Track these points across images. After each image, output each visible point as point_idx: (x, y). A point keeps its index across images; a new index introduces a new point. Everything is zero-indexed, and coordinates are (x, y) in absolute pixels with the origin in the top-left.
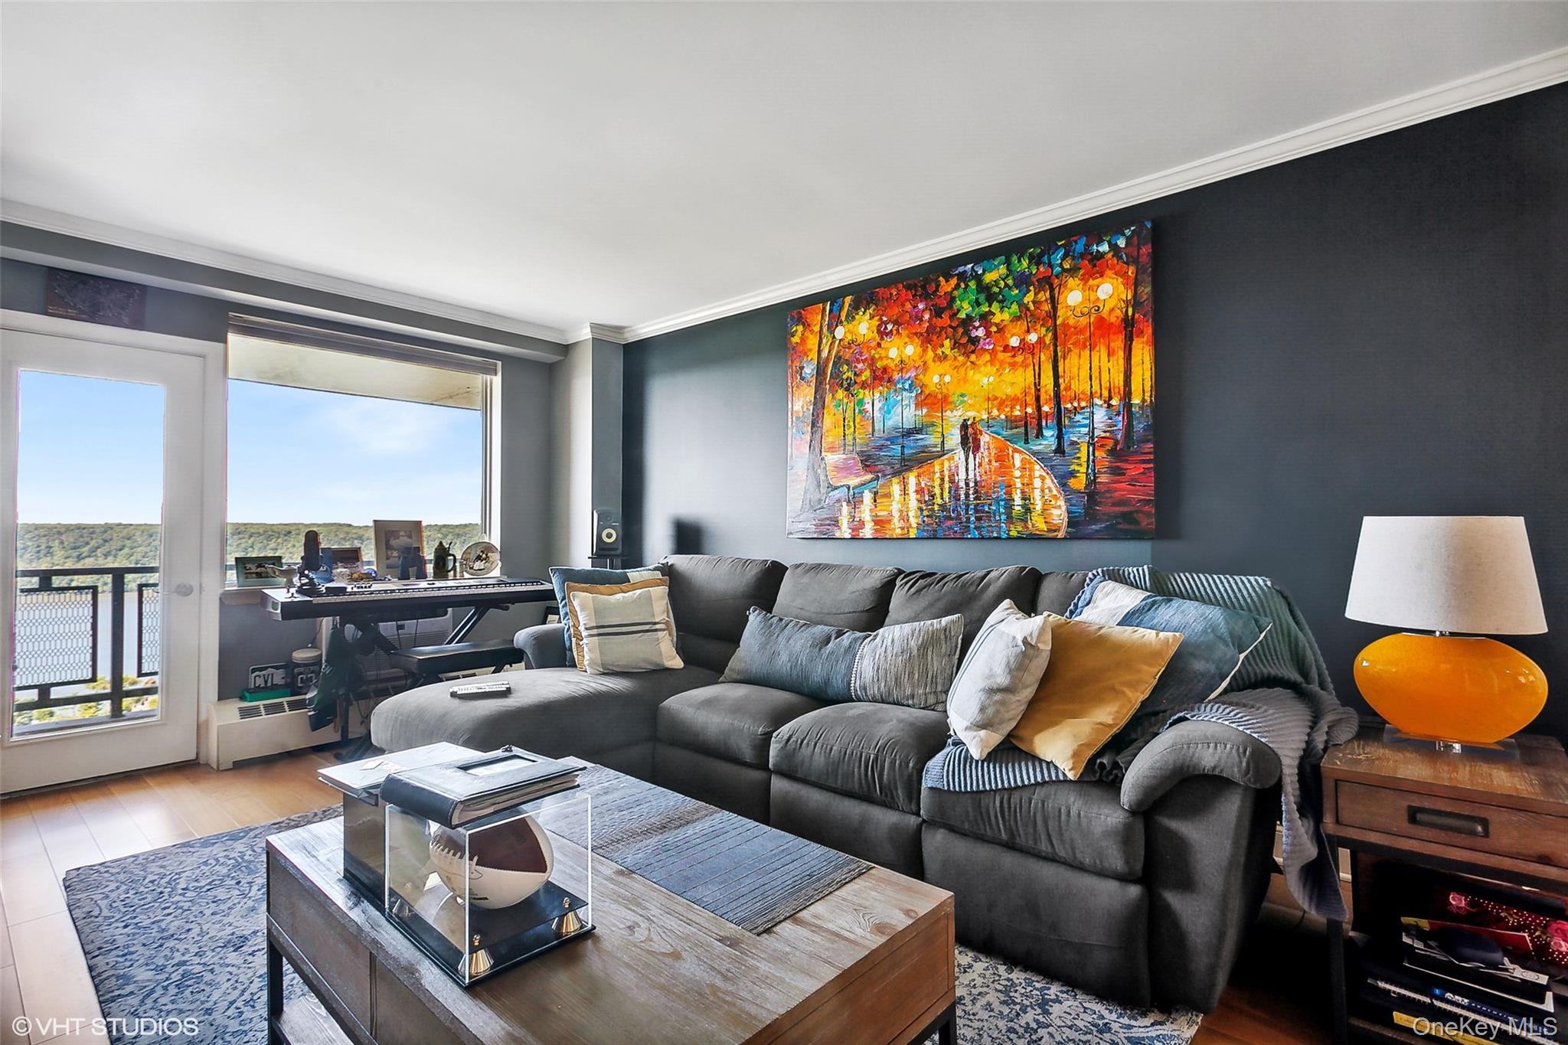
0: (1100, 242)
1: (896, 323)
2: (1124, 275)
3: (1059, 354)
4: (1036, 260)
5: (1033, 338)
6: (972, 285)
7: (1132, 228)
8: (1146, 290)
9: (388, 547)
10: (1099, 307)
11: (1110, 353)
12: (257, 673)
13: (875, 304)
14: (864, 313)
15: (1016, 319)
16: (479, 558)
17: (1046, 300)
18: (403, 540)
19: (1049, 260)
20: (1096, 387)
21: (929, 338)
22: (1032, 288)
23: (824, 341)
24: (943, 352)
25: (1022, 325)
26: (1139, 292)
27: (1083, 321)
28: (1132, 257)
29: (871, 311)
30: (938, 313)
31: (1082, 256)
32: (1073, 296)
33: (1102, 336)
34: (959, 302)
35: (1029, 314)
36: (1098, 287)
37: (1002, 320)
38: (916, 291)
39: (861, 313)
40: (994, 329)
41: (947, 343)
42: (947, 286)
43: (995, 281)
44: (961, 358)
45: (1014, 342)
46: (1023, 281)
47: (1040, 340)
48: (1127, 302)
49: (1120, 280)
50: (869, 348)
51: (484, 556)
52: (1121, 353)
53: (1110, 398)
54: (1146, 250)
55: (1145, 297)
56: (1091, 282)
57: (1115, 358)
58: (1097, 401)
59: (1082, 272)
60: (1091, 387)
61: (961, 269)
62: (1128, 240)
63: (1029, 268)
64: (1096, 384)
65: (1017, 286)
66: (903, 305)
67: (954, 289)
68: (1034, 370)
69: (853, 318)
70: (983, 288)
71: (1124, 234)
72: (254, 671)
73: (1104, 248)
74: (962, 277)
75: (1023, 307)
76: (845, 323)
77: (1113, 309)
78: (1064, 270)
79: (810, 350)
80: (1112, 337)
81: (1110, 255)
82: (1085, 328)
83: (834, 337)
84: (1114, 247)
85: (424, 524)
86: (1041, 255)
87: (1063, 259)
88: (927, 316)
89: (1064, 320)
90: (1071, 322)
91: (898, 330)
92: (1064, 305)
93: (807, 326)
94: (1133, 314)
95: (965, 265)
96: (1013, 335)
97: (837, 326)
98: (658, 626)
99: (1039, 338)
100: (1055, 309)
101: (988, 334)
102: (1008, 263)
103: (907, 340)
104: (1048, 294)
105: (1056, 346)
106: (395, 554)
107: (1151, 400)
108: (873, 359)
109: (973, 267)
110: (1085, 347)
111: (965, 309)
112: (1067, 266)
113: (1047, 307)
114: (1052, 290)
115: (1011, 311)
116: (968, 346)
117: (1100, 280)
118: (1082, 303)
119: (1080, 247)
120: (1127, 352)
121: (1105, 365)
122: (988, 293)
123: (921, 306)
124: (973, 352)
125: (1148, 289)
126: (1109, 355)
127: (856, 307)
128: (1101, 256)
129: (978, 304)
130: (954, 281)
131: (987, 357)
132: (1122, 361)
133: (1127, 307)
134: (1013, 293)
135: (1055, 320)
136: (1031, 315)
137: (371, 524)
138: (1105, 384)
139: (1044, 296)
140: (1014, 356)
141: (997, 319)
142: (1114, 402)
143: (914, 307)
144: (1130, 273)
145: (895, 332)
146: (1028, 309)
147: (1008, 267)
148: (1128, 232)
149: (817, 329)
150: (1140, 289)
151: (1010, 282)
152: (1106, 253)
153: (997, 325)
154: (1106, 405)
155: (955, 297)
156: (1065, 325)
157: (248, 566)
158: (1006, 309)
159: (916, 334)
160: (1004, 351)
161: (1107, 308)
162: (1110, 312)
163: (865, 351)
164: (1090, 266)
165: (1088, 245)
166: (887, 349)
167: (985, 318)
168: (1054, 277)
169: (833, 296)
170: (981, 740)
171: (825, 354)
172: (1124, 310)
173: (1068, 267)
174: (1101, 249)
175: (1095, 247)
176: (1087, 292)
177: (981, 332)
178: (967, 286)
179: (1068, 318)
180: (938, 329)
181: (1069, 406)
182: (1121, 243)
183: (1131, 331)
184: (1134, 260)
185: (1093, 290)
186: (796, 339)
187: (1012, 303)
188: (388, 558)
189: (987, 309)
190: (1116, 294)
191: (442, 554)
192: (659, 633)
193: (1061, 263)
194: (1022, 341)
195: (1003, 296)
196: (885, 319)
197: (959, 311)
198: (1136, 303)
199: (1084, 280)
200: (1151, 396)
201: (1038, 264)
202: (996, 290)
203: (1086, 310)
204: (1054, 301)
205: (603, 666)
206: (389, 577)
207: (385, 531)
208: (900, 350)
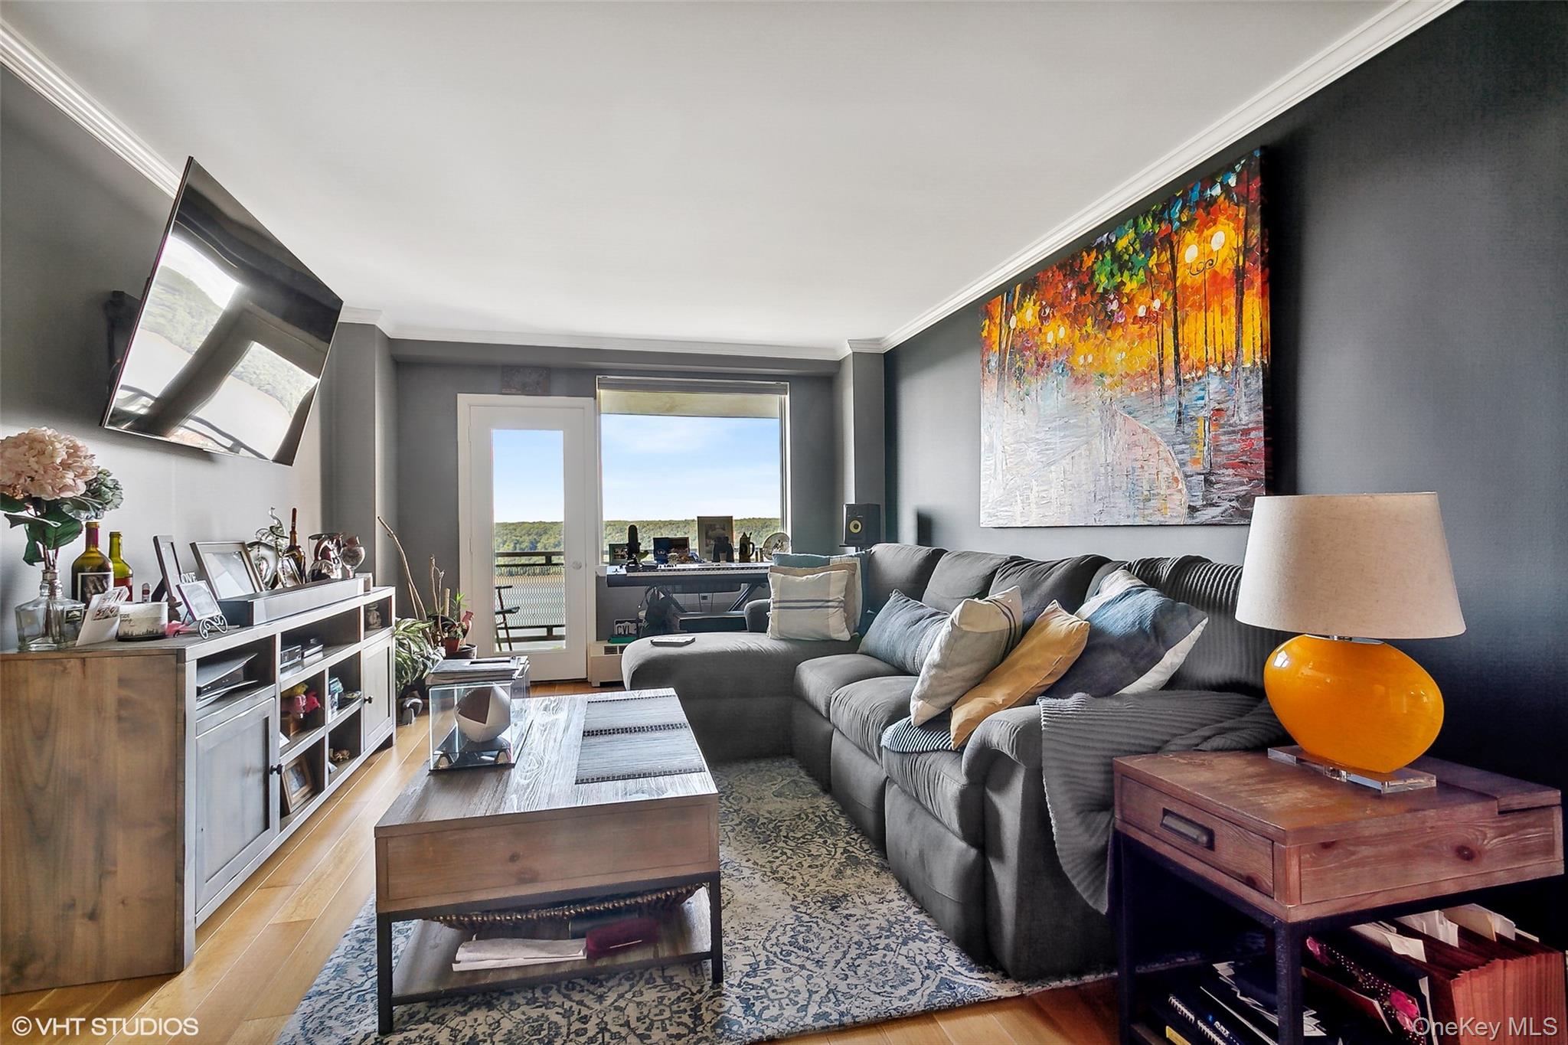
0: (1212, 187)
1: (1052, 306)
2: (1234, 218)
3: (1179, 319)
4: (1158, 218)
5: (1156, 304)
6: (1108, 255)
7: (1242, 162)
8: (1256, 232)
9: (707, 537)
10: (1212, 261)
11: (1224, 312)
12: (619, 625)
13: (1037, 289)
14: (1029, 299)
15: (1143, 286)
16: (776, 546)
17: (1167, 261)
18: (719, 532)
19: (1169, 215)
20: (1211, 354)
21: (1075, 318)
22: (1155, 250)
23: (1003, 332)
24: (1086, 331)
25: (1148, 291)
26: (1249, 236)
27: (1199, 278)
28: (1243, 197)
29: (1034, 297)
30: (1082, 289)
31: (1197, 204)
32: (1190, 254)
33: (1216, 293)
34: (1098, 276)
35: (1153, 279)
36: (1212, 237)
37: (1132, 289)
38: (1066, 270)
39: (1028, 300)
40: (1125, 300)
41: (1089, 321)
42: (1088, 261)
43: (1126, 248)
44: (1101, 336)
45: (1141, 312)
46: (1147, 243)
47: (1163, 307)
48: (1238, 250)
49: (1232, 225)
50: (1034, 335)
51: (780, 544)
52: (1233, 311)
53: (1224, 363)
54: (1256, 185)
55: (1255, 241)
56: (1206, 233)
57: (1227, 317)
58: (1213, 369)
59: (1197, 222)
60: (1207, 354)
61: (1099, 240)
62: (1239, 175)
63: (1152, 228)
64: (1210, 349)
65: (1143, 249)
66: (1057, 288)
67: (1094, 263)
68: (1158, 340)
69: (1022, 305)
70: (1117, 258)
71: (1234, 171)
72: (617, 622)
73: (1217, 190)
74: (1100, 248)
75: (1149, 272)
76: (1017, 312)
77: (1226, 260)
78: (1183, 224)
79: (994, 343)
80: (1225, 293)
81: (1222, 198)
82: (1200, 287)
83: (1010, 327)
84: (1226, 188)
85: (734, 518)
86: (1162, 211)
87: (1181, 212)
88: (1074, 295)
89: (1182, 281)
90: (1189, 282)
91: (1053, 313)
92: (1182, 263)
93: (991, 318)
94: (1244, 263)
95: (1102, 235)
96: (1140, 305)
97: (1011, 316)
98: (830, 604)
99: (1162, 304)
100: (1174, 269)
101: (1121, 306)
102: (1136, 225)
103: (1060, 322)
104: (1168, 253)
105: (1175, 310)
106: (712, 542)
107: (1262, 362)
108: (1037, 346)
109: (1108, 236)
110: (1200, 307)
111: (1103, 281)
112: (1184, 219)
113: (1168, 268)
114: (1172, 248)
115: (1139, 277)
116: (1107, 321)
117: (1213, 228)
118: (1198, 258)
119: (1195, 196)
120: (1238, 307)
121: (1219, 326)
122: (1122, 264)
123: (1070, 286)
124: (1109, 327)
125: (1257, 231)
126: (1222, 315)
127: (1023, 295)
128: (1214, 200)
129: (1112, 275)
130: (1094, 254)
131: (1120, 332)
132: (1234, 320)
133: (1238, 256)
134: (1140, 258)
135: (1175, 283)
136: (1155, 280)
137: (696, 519)
138: (1219, 348)
139: (1165, 256)
140: (1141, 327)
141: (1127, 290)
142: (1227, 368)
143: (1065, 287)
144: (1240, 216)
145: (1051, 315)
146: (1152, 273)
147: (1135, 230)
148: (1238, 168)
149: (998, 321)
150: (1251, 232)
151: (1137, 246)
152: (1218, 197)
153: (1127, 295)
154: (1220, 372)
155: (1095, 271)
156: (1184, 286)
157: (616, 550)
158: (1134, 276)
159: (1066, 315)
160: (1133, 323)
161: (1220, 261)
162: (1223, 265)
163: (1030, 338)
164: (1204, 215)
165: (1202, 192)
166: (1046, 334)
167: (1118, 288)
168: (1173, 233)
169: (1006, 289)
170: (917, 709)
171: (1003, 346)
172: (1235, 259)
173: (1186, 220)
174: (1214, 193)
175: (1209, 192)
176: (1202, 244)
177: (1114, 306)
178: (1104, 257)
179: (1186, 277)
180: (1083, 308)
181: (1188, 377)
182: (1232, 181)
183: (1242, 283)
184: (1244, 199)
185: (1207, 243)
186: (985, 334)
187: (1139, 269)
188: (707, 545)
189: (1119, 280)
190: (1228, 244)
191: (745, 543)
192: (830, 609)
193: (1180, 217)
194: (1148, 309)
195: (1132, 263)
196: (1044, 303)
197: (1098, 285)
198: (1246, 251)
199: (1200, 231)
200: (1262, 357)
201: (1160, 222)
202: (1126, 257)
203: (1201, 266)
204: (1173, 260)
205: (780, 632)
206: (705, 560)
207: (706, 525)
208: (1057, 332)
